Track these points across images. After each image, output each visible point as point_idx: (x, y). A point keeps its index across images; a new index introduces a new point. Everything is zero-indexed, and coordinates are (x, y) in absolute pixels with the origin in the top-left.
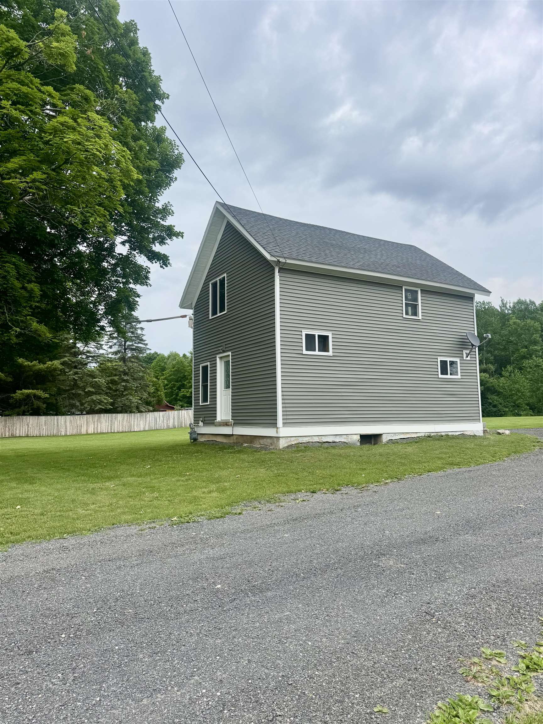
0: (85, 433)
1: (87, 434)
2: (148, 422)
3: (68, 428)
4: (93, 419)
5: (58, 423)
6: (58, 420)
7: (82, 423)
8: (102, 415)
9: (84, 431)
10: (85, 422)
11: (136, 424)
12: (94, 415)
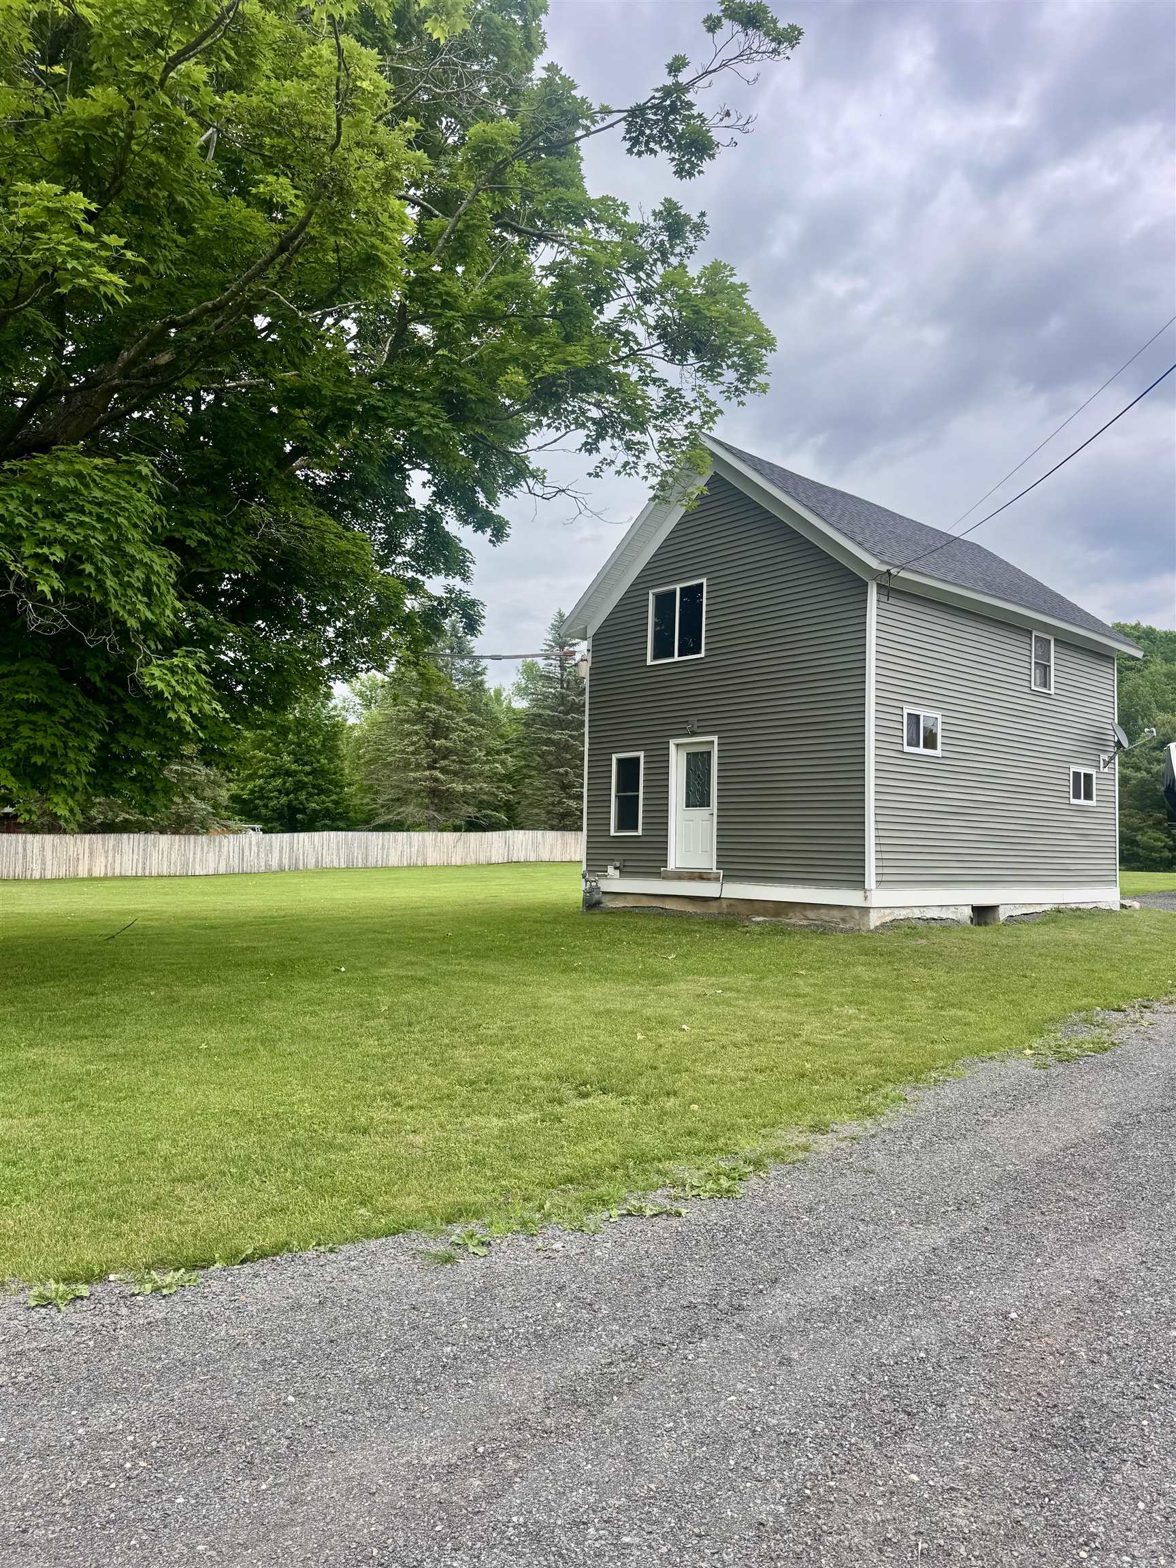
0: (86, 875)
1: (91, 879)
2: (224, 856)
3: (49, 863)
4: (103, 845)
5: (25, 850)
6: (25, 842)
7: (81, 851)
8: (125, 836)
9: (83, 872)
10: (87, 851)
11: (198, 860)
12: (107, 836)
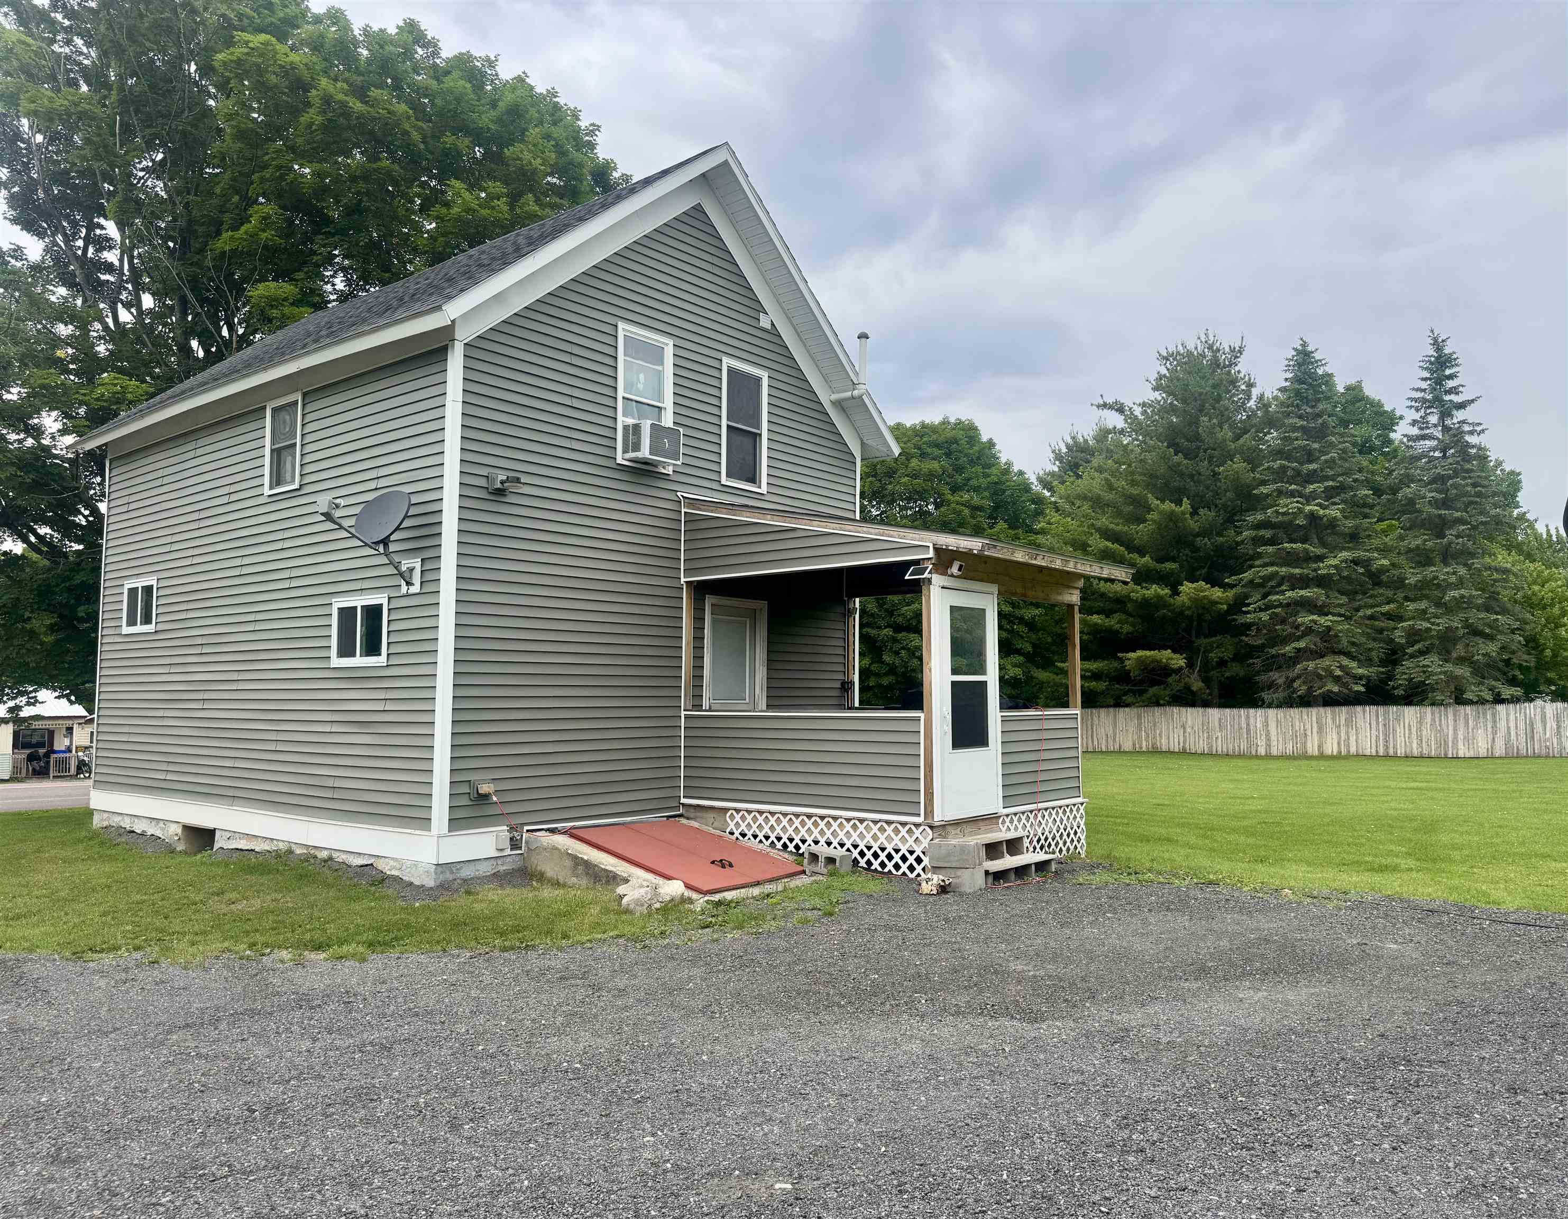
0: (1316, 753)
1: (1322, 756)
3: (1273, 738)
4: (1334, 719)
5: (1248, 725)
6: (1248, 717)
7: (1308, 726)
8: (1359, 709)
9: (1312, 748)
10: (1315, 725)
11: (1460, 736)
12: (1337, 709)
